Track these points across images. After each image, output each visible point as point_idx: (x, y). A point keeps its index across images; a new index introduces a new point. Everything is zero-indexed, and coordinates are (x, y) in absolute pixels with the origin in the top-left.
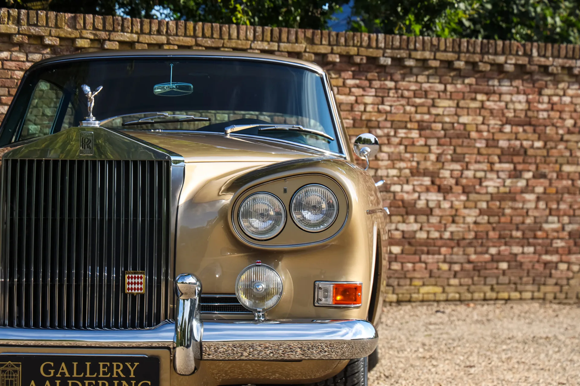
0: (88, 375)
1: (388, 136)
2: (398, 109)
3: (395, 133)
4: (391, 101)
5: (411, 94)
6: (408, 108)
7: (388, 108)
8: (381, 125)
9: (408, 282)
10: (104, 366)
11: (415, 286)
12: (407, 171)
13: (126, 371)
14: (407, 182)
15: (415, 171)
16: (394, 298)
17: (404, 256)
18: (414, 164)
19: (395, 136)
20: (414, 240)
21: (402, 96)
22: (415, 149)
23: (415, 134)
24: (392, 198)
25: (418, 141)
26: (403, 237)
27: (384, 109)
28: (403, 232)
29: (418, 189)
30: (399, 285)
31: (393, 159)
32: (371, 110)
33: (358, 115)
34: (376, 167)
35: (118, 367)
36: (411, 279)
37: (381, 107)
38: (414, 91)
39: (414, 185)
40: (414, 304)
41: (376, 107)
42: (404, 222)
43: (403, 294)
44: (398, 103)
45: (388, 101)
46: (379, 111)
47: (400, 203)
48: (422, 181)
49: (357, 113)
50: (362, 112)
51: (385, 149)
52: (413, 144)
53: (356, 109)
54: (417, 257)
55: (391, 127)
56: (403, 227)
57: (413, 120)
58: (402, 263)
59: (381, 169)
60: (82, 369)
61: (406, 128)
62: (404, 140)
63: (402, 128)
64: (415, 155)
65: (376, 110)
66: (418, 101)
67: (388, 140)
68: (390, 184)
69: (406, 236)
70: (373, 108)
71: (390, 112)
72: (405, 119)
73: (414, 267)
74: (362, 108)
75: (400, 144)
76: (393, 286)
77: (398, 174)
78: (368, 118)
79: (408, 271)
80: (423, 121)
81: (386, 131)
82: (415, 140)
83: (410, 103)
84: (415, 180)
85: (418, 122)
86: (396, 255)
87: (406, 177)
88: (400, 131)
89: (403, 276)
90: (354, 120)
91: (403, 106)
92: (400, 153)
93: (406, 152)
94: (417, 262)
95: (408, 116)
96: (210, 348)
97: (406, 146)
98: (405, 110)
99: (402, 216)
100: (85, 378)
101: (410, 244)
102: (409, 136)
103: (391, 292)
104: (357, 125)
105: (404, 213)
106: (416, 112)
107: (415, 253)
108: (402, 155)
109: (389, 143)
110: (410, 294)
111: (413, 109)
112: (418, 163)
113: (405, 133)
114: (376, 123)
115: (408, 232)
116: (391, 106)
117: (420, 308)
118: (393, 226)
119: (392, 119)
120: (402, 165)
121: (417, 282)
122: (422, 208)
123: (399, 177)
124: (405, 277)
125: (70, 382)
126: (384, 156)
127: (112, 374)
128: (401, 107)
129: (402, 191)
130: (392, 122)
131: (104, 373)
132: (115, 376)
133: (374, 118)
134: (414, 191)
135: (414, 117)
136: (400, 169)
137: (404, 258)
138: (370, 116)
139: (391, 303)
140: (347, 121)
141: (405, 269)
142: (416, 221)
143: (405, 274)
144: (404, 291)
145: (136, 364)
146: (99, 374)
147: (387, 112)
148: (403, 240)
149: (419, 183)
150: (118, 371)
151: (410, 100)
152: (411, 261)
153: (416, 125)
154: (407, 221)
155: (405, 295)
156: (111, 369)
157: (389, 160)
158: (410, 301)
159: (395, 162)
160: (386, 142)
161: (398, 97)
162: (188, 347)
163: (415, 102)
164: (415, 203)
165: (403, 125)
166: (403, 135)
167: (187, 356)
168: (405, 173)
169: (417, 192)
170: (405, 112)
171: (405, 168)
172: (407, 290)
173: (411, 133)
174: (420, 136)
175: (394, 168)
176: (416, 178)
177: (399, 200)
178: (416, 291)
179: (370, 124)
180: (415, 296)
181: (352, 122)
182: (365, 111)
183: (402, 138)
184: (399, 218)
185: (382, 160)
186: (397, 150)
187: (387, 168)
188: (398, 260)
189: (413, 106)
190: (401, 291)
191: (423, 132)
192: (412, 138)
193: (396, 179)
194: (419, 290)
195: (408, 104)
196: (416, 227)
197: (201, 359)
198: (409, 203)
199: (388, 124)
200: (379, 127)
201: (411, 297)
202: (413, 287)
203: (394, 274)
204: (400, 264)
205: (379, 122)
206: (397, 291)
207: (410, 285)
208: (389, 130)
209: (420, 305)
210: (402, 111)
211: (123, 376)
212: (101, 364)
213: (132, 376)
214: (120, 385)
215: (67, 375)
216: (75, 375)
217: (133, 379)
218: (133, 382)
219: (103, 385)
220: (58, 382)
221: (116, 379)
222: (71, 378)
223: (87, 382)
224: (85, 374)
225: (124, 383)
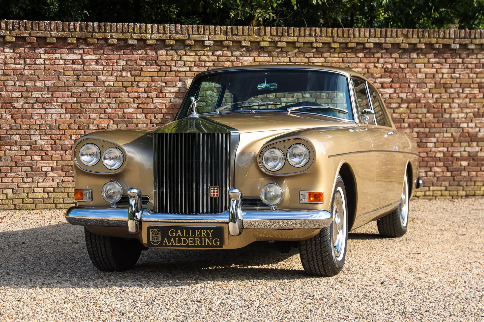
0: (190, 236)
1: (458, 93)
2: (465, 76)
3: (463, 90)
4: (460, 71)
5: (473, 66)
6: (471, 75)
7: (458, 76)
8: (453, 86)
9: (473, 183)
10: (198, 232)
11: (478, 186)
12: (471, 114)
13: (207, 234)
14: (471, 121)
15: (476, 114)
16: (464, 193)
17: (470, 167)
18: (476, 110)
19: (463, 92)
20: (476, 157)
21: (467, 68)
22: (476, 101)
23: (476, 91)
24: (461, 131)
25: (478, 96)
26: (469, 156)
27: (455, 76)
28: (469, 152)
29: (479, 125)
30: (466, 185)
31: (462, 107)
32: (447, 77)
33: (438, 80)
34: (450, 112)
35: (204, 232)
36: (475, 182)
37: (453, 75)
38: (475, 64)
39: (476, 123)
40: (477, 197)
41: (450, 75)
42: (469, 146)
43: (470, 191)
44: (465, 72)
45: (458, 71)
46: (452, 78)
47: (467, 134)
48: (481, 120)
49: (437, 79)
50: (440, 78)
51: (456, 101)
52: (475, 97)
53: (436, 77)
54: (479, 168)
55: (460, 87)
56: (468, 149)
57: (475, 82)
58: (469, 172)
59: (454, 114)
60: (187, 233)
61: (470, 87)
62: (468, 95)
63: (468, 88)
64: (476, 104)
65: (450, 77)
66: (478, 70)
67: (458, 95)
68: (460, 123)
69: (471, 155)
70: (448, 76)
71: (459, 78)
72: (469, 82)
73: (477, 174)
74: (440, 76)
75: (466, 97)
76: (463, 186)
77: (465, 116)
78: (445, 82)
79: (473, 177)
80: (481, 83)
81: (457, 89)
82: (476, 95)
83: (473, 72)
84: (476, 120)
85: (478, 83)
86: (464, 166)
87: (470, 118)
88: (466, 89)
89: (470, 180)
90: (435, 83)
91: (468, 74)
92: (466, 103)
93: (470, 102)
94: (479, 171)
95: (472, 80)
96: (255, 223)
97: (470, 99)
98: (469, 76)
99: (468, 142)
100: (189, 237)
101: (473, 160)
102: (472, 92)
103: (462, 190)
104: (437, 86)
105: (470, 141)
106: (477, 77)
107: (477, 166)
108: (468, 104)
109: (459, 97)
110: (475, 191)
111: (475, 76)
112: (479, 109)
113: (469, 91)
114: (450, 85)
115: (472, 152)
116: (460, 74)
117: (480, 200)
118: (462, 149)
119: (461, 82)
120: (468, 110)
121: (478, 184)
122: (481, 137)
123: (466, 118)
124: (471, 181)
125: (182, 239)
126: (456, 105)
127: (201, 235)
128: (466, 74)
129: (468, 127)
130: (461, 84)
131: (198, 235)
132: (202, 236)
133: (448, 82)
134: (476, 126)
135: (475, 81)
136: (467, 113)
137: (470, 169)
138: (446, 80)
139: (462, 197)
140: (431, 84)
141: (471, 176)
142: (477, 145)
143: (471, 179)
144: (471, 189)
145: (212, 230)
146: (195, 235)
147: (457, 78)
148: (469, 157)
149: (479, 121)
150: (204, 234)
151: (473, 70)
152: (475, 170)
153: (477, 86)
154: (471, 146)
155: (471, 192)
156: (201, 233)
157: (459, 108)
158: (474, 195)
159: (463, 109)
160: (457, 97)
161: (464, 68)
162: (235, 222)
163: (476, 71)
164: (477, 134)
165: (468, 86)
166: (468, 92)
167: (235, 227)
168: (470, 116)
169: (478, 127)
170: (469, 77)
171: (469, 113)
172: (472, 188)
173: (474, 90)
174: (480, 92)
175: (462, 112)
176: (477, 118)
177: (466, 133)
178: (479, 189)
179: (445, 86)
180: (478, 192)
181: (434, 85)
182: (442, 77)
183: (468, 94)
184: (466, 144)
185: (454, 108)
186: (464, 101)
187: (458, 113)
188: (466, 170)
189: (474, 73)
190: (468, 189)
191: (482, 90)
192: (475, 94)
193: (463, 119)
194: (480, 188)
195: (471, 73)
196: (478, 149)
197: (243, 228)
198: (473, 134)
199: (458, 86)
200: (452, 88)
201: (475, 193)
202: (476, 187)
203: (463, 179)
204: (467, 173)
205: (452, 84)
206: (465, 189)
207: (475, 185)
208: (459, 89)
209: (481, 198)
210: (467, 77)
211: (206, 236)
212: (196, 230)
213: (210, 236)
214: (205, 240)
215: (181, 236)
216: (184, 236)
217: (211, 237)
218: (211, 239)
219: (197, 240)
220: (177, 239)
221: (203, 238)
222: (183, 237)
223: (190, 239)
224: (189, 235)
225: (207, 239)
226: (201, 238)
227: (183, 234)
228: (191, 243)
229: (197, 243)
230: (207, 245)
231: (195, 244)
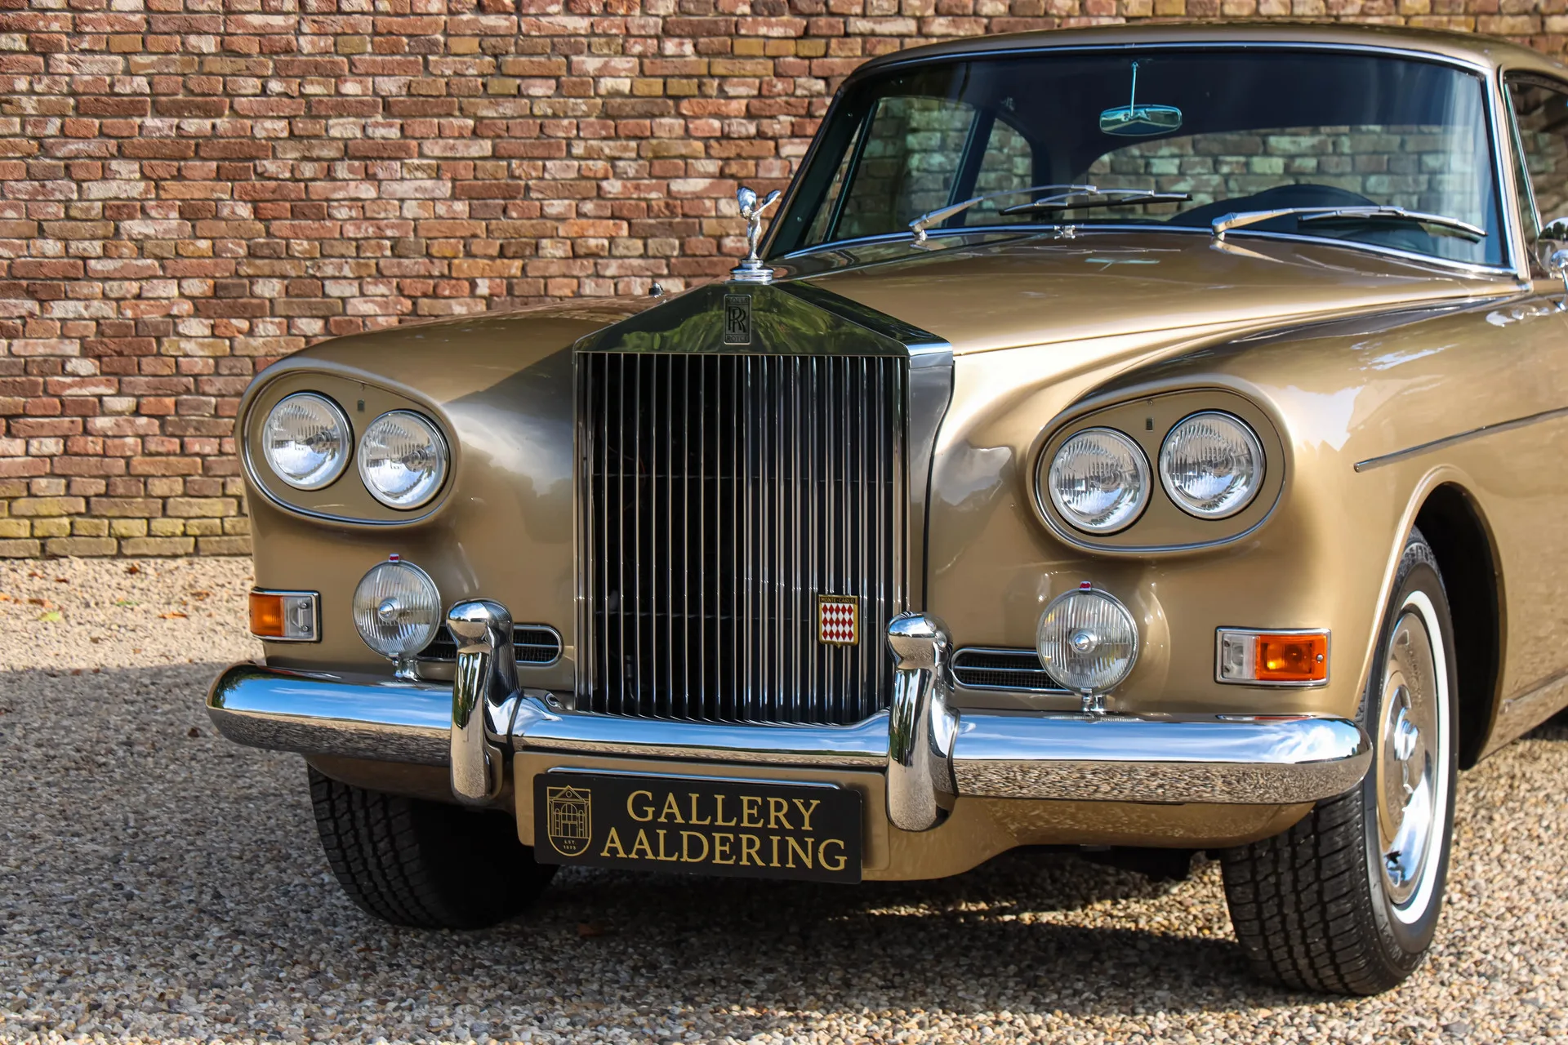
0: (720, 822)
10: (751, 804)
13: (794, 816)
35: (779, 807)
60: (707, 808)
100: (713, 828)
127: (767, 822)
131: (751, 819)
132: (772, 825)
145: (814, 802)
146: (740, 820)
150: (778, 815)
156: (764, 812)
197: (956, 793)
211: (788, 826)
212: (745, 799)
213: (807, 827)
214: (783, 845)
215: (679, 820)
216: (694, 821)
217: (808, 834)
218: (810, 840)
219: (751, 844)
220: (662, 833)
221: (774, 832)
222: (687, 827)
223: (717, 836)
224: (715, 819)
225: (791, 841)
226: (764, 834)
227: (686, 815)
228: (723, 855)
229: (749, 856)
230: (790, 865)
231: (740, 858)
